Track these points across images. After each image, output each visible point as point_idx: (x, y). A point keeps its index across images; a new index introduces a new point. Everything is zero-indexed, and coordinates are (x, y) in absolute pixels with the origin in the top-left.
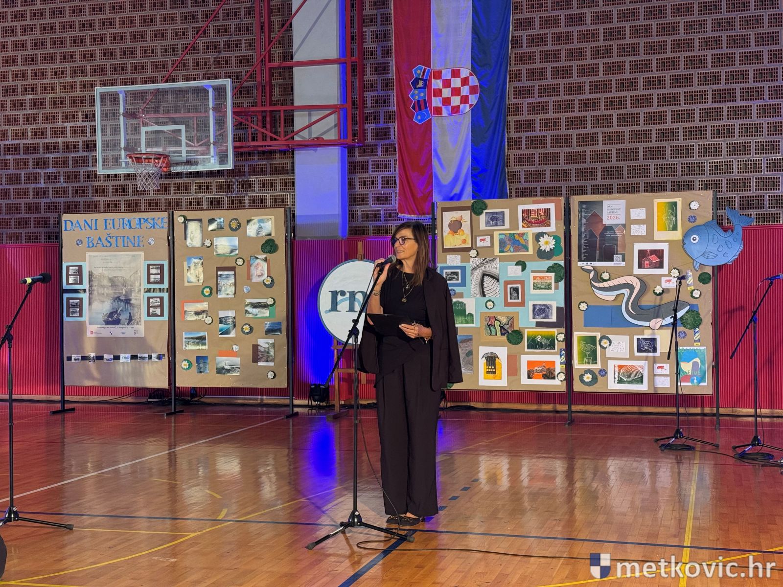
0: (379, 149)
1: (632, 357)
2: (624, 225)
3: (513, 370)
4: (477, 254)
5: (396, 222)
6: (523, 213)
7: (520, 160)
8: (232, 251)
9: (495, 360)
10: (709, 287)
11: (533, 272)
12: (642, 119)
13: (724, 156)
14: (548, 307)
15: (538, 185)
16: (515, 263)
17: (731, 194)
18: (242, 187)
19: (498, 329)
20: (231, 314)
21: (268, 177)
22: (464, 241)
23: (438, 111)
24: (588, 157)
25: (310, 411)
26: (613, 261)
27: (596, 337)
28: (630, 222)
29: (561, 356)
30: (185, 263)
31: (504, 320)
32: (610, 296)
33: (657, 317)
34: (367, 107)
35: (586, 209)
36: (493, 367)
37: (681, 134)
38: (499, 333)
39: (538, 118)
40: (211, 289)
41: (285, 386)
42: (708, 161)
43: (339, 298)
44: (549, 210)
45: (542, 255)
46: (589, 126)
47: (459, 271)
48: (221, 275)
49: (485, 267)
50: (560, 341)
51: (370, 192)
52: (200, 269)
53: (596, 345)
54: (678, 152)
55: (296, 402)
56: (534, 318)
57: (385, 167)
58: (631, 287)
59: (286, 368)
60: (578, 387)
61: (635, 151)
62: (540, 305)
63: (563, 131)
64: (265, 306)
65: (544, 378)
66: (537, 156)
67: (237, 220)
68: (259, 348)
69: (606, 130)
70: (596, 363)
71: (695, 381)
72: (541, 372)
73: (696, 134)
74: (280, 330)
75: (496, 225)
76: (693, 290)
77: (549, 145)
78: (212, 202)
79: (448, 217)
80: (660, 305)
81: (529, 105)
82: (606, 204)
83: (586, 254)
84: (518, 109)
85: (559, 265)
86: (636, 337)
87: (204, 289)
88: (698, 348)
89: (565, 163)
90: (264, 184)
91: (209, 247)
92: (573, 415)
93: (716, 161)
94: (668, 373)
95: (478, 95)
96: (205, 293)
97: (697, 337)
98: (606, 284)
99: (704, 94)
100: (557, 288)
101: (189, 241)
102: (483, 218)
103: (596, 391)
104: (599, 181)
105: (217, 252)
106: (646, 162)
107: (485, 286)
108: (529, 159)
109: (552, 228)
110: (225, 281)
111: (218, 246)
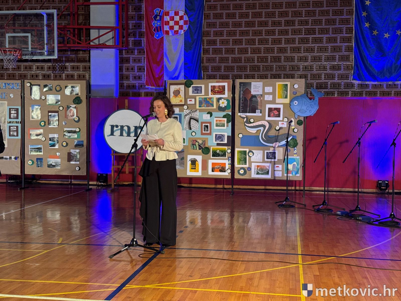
0: (136, 51)
1: (264, 162)
2: (261, 95)
3: (205, 167)
4: (188, 108)
5: (144, 90)
6: (211, 87)
7: (209, 60)
8: (57, 103)
9: (195, 162)
10: (302, 127)
11: (216, 117)
12: (270, 42)
13: (309, 62)
14: (223, 136)
15: (218, 73)
16: (207, 113)
17: (312, 81)
18: (61, 69)
19: (197, 146)
20: (56, 136)
21: (76, 64)
22: (181, 101)
23: (167, 33)
24: (243, 60)
25: (97, 188)
26: (255, 113)
27: (246, 151)
28: (264, 93)
29: (229, 160)
30: (31, 108)
31: (200, 142)
32: (254, 131)
33: (276, 142)
34: (130, 29)
35: (243, 86)
36: (194, 166)
37: (289, 50)
38: (198, 148)
39: (218, 39)
40: (45, 122)
41: (85, 174)
42: (302, 64)
43: (115, 129)
44: (224, 86)
45: (221, 109)
46: (244, 44)
47: (178, 116)
48: (50, 115)
49: (191, 115)
50: (229, 153)
51: (131, 74)
52: (39, 112)
53: (246, 155)
54: (288, 59)
55: (91, 183)
56: (216, 141)
57: (139, 61)
58: (264, 126)
59: (86, 165)
60: (237, 176)
61: (266, 58)
62: (219, 135)
63: (231, 46)
64: (75, 132)
65: (220, 172)
66: (217, 58)
67: (60, 86)
68: (71, 154)
69: (252, 46)
70: (246, 164)
71: (294, 173)
72: (218, 169)
73: (296, 51)
74: (83, 145)
75: (198, 93)
76: (294, 129)
77: (224, 53)
78: (44, 76)
79: (173, 88)
80: (278, 136)
81: (214, 32)
82: (253, 84)
83: (242, 109)
84: (208, 34)
85: (229, 114)
86: (266, 151)
87: (41, 122)
88: (296, 157)
89: (231, 63)
90: (73, 67)
91: (44, 100)
92: (234, 190)
93: (305, 64)
94: (281, 170)
95: (188, 25)
96: (41, 124)
97: (295, 152)
98: (252, 125)
99: (300, 30)
100: (227, 126)
101: (33, 96)
102: (191, 89)
103: (245, 178)
104: (248, 73)
105: (48, 103)
106: (271, 64)
107: (191, 124)
108: (214, 60)
109: (226, 95)
110: (53, 118)
111: (49, 100)
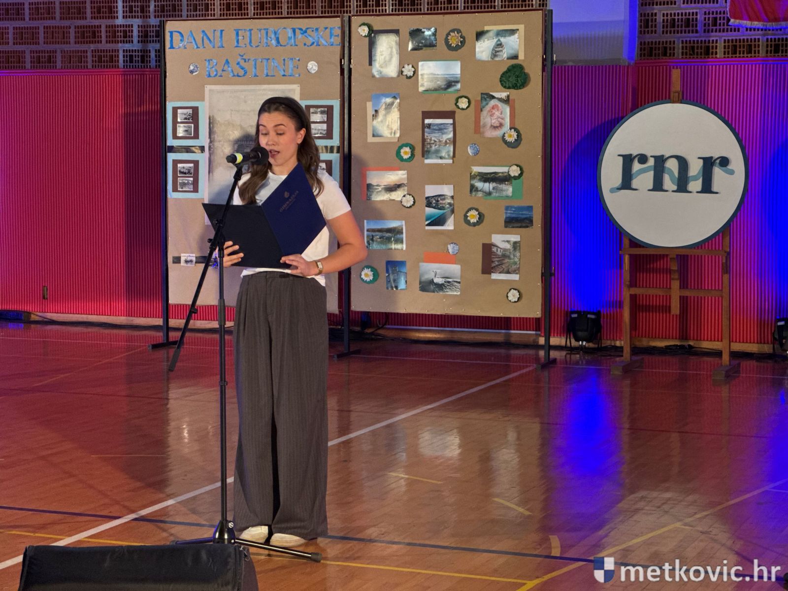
5: (725, 33)
8: (449, 86)
20: (447, 190)
30: (370, 105)
40: (413, 148)
41: (539, 314)
43: (636, 166)
48: (429, 126)
52: (395, 115)
55: (553, 341)
59: (540, 284)
64: (505, 179)
67: (459, 31)
68: (494, 249)
74: (530, 221)
87: (401, 147)
91: (410, 77)
96: (402, 154)
110: (436, 135)
111: (426, 76)
